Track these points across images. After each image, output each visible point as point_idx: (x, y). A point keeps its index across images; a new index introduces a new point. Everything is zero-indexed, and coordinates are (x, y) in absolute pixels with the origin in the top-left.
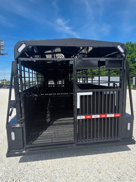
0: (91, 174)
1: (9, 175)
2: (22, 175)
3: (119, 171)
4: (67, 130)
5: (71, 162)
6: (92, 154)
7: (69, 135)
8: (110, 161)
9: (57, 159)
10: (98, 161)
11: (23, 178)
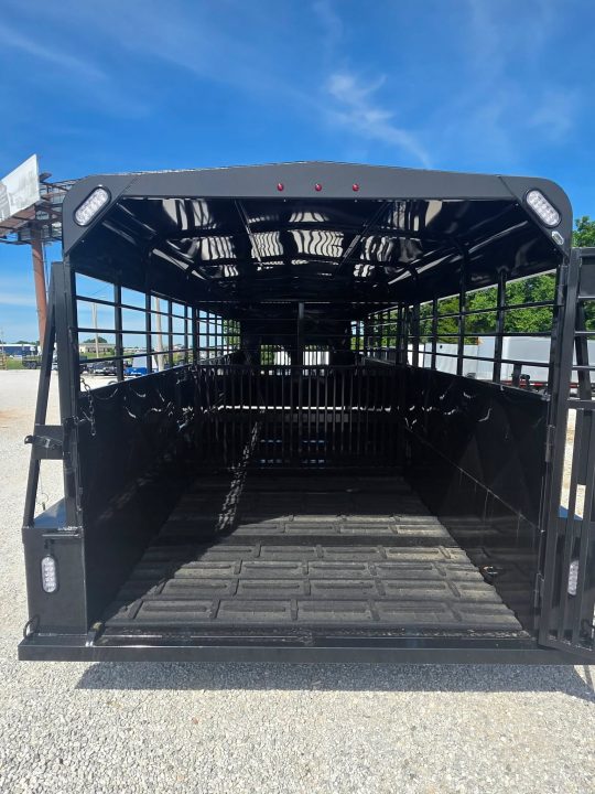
0: (369, 778)
1: (27, 734)
2: (77, 740)
3: (506, 782)
4: (296, 568)
5: (292, 711)
6: (395, 687)
7: (294, 591)
8: (472, 728)
9: (236, 692)
10: (416, 722)
11: (79, 756)
